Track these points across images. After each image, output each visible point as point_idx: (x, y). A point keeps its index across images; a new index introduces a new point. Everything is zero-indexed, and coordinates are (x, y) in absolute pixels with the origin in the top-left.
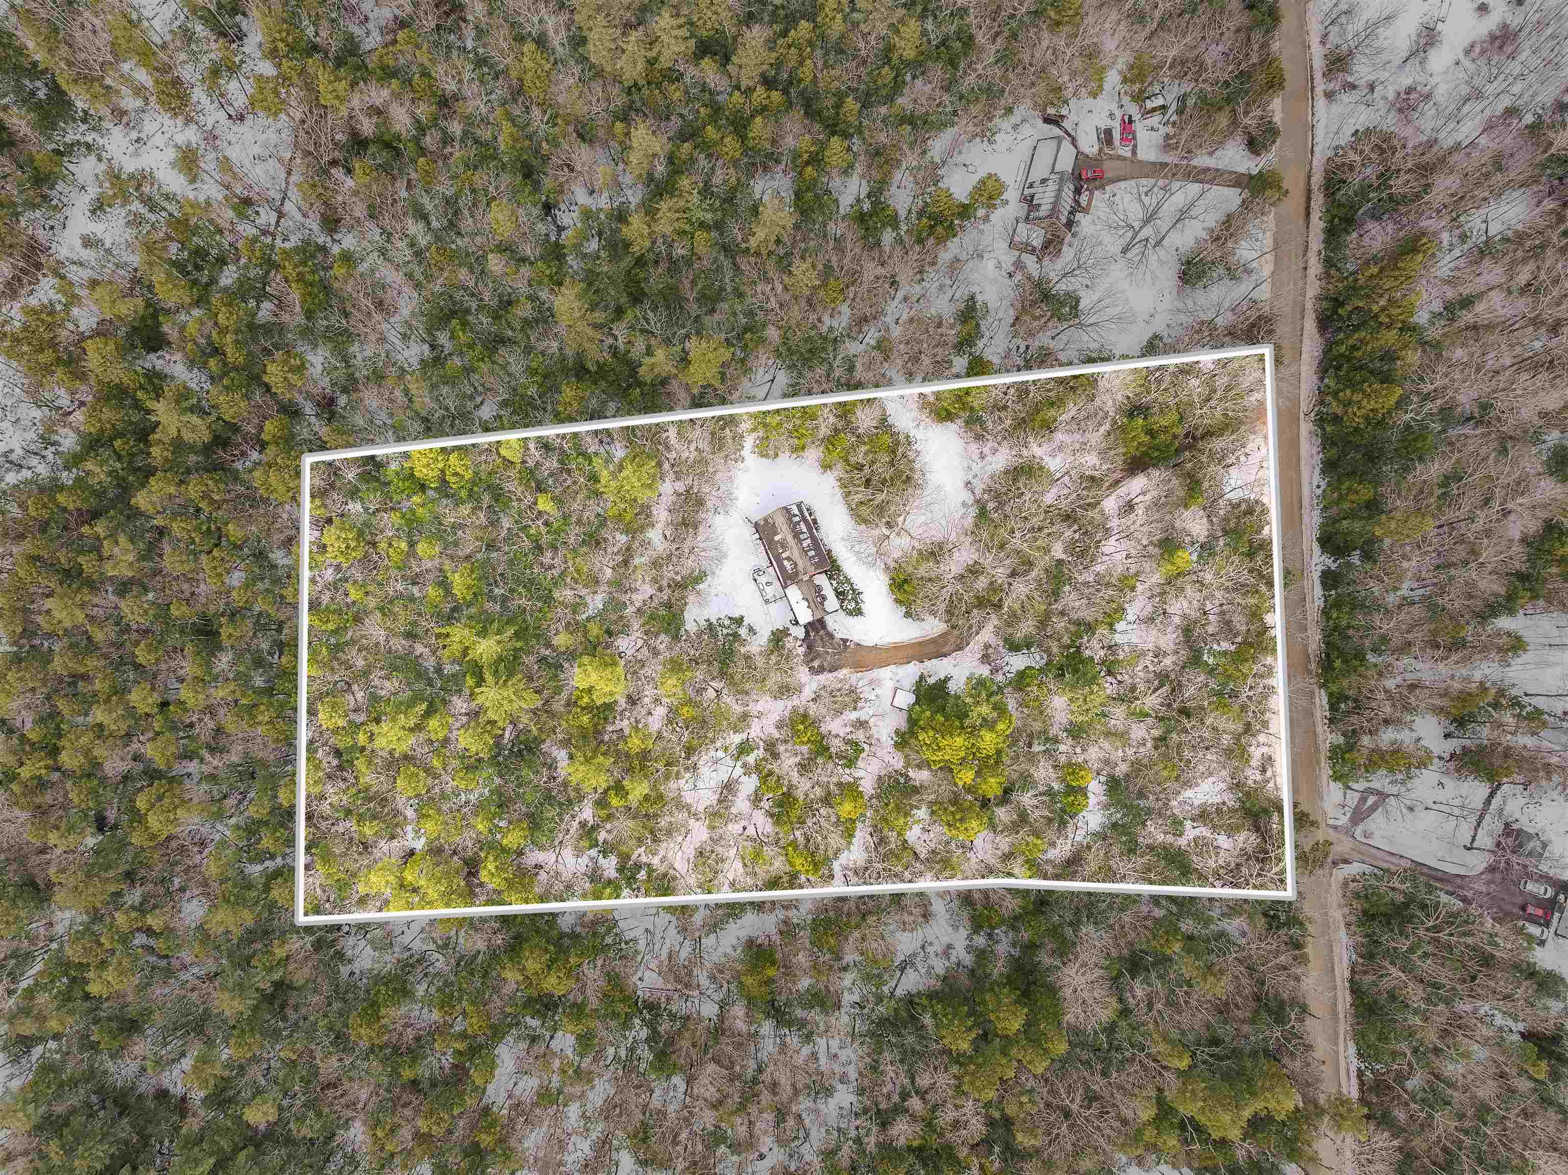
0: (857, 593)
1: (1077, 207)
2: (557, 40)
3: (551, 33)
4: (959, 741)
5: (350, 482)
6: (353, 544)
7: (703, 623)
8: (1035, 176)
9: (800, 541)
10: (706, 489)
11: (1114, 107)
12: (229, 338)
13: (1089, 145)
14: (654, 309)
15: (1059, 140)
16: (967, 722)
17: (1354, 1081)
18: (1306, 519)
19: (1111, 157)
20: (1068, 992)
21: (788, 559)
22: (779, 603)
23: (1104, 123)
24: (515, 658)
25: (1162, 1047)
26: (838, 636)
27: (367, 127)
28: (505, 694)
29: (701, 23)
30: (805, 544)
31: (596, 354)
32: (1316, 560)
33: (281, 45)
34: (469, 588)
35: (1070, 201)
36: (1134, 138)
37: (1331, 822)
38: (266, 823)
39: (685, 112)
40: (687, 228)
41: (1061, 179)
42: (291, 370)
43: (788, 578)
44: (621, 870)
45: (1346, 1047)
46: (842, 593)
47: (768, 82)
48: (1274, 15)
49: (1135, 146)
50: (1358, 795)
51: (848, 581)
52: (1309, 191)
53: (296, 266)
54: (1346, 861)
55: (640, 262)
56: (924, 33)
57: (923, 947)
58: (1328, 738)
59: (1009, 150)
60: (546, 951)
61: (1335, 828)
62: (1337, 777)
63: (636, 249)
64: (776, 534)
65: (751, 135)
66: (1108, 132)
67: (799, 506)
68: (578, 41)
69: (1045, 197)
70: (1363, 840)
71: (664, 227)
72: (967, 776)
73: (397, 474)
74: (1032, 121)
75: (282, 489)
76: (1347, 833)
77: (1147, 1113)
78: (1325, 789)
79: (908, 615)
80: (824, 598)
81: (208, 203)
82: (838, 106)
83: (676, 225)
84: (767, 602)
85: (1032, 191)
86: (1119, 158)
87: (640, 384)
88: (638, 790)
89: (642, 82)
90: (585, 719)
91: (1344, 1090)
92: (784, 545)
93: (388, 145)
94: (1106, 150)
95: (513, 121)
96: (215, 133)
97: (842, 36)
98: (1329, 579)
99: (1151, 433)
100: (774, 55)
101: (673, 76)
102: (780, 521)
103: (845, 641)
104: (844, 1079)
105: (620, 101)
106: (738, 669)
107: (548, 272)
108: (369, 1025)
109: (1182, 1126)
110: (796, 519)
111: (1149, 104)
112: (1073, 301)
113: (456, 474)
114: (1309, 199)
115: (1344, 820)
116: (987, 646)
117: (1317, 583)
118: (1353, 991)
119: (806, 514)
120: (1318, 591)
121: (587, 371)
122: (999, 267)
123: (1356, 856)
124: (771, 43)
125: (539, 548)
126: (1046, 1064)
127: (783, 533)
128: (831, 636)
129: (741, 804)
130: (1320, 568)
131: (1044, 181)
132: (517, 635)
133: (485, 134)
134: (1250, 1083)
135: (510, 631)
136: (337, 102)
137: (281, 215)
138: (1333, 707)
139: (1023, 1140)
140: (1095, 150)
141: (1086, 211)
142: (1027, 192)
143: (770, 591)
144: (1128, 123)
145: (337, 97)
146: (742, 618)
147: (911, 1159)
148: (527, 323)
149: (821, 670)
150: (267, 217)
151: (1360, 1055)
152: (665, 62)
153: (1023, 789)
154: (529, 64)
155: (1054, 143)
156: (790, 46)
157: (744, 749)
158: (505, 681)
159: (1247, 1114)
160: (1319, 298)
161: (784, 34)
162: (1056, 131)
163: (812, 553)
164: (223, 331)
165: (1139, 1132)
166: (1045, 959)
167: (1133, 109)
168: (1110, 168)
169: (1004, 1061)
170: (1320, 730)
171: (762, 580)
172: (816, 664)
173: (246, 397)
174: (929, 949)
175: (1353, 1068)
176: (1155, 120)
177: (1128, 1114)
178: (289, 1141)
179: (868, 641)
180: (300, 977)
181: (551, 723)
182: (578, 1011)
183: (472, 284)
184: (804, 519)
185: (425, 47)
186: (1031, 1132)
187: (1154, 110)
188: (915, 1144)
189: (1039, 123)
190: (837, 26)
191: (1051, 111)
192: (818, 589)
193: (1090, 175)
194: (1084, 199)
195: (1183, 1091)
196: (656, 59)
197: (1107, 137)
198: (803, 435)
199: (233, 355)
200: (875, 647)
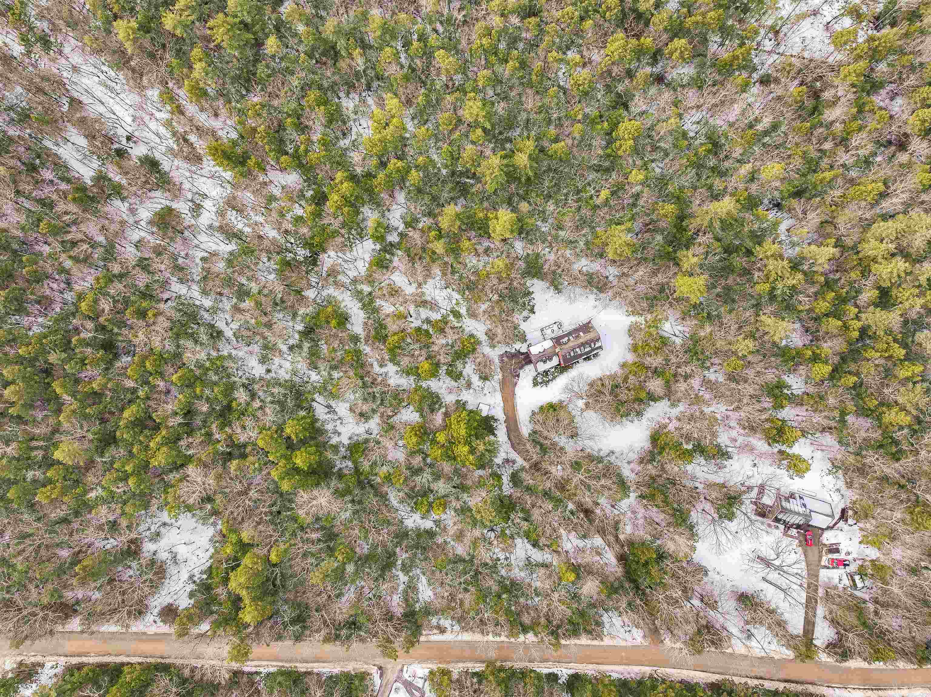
0: (546, 383)
1: (788, 526)
2: (887, 205)
3: (890, 201)
4: (463, 432)
5: (616, 87)
6: (581, 88)
7: (531, 290)
8: (807, 500)
9: (579, 347)
10: (610, 293)
11: (854, 555)
12: (699, 18)
13: (829, 538)
14: (720, 260)
15: (832, 516)
16: (473, 438)
17: (254, 670)
18: (591, 666)
19: (820, 552)
20: (315, 492)
21: (569, 340)
22: (542, 337)
23: (843, 548)
24: (515, 178)
25: (282, 547)
26: (521, 372)
27: (827, 95)
28: (496, 170)
29: (901, 290)
30: (578, 350)
31: (693, 224)
32: (564, 671)
33: (877, 43)
34: (556, 152)
35: (792, 522)
36: (833, 568)
37: (405, 669)
38: (426, 46)
39: (842, 281)
40: (771, 279)
41: (806, 515)
42: (682, 52)
43: (557, 341)
44: (391, 244)
45: (275, 666)
46: (547, 374)
47: (863, 331)
48: (922, 660)
49: (828, 568)
50: (421, 686)
51: (554, 378)
52: (802, 683)
53: (743, 55)
54: (381, 676)
55: (749, 253)
56: (901, 428)
57: (340, 418)
58: (456, 669)
59: (824, 486)
60: (351, 196)
61: (402, 670)
62: (431, 673)
63: (758, 248)
64: (584, 333)
65: (830, 319)
66: (837, 551)
67: (600, 347)
68: (886, 217)
69: (794, 505)
70: (394, 687)
71: (772, 264)
72: (441, 438)
73: (620, 115)
74: (843, 501)
75: (612, 49)
76: (398, 677)
77: (245, 536)
78: (424, 665)
79: (534, 413)
80: (545, 362)
81: (777, 9)
82: (850, 373)
83: (773, 272)
84: (542, 330)
85: (798, 498)
86: (821, 557)
87: (675, 251)
88: (439, 247)
89: (861, 255)
90: (481, 215)
91: (249, 663)
92: (577, 337)
93: (815, 109)
94: (825, 549)
95: (833, 179)
96: (818, 15)
97: (896, 377)
98: (553, 678)
99: (646, 564)
100: (882, 333)
101: (866, 272)
102: (590, 336)
103: (518, 376)
104: (268, 371)
105: (849, 242)
106: (507, 305)
107: (742, 198)
108: (316, 100)
109: (236, 559)
110: (593, 345)
111: (857, 578)
112: (730, 517)
113: (621, 146)
114: (797, 682)
115: (406, 676)
116: (514, 462)
117: (551, 671)
118: (306, 673)
119: (595, 352)
120: (545, 671)
121: (682, 221)
122: (749, 477)
123: (384, 683)
124: (889, 332)
125: (578, 192)
126: (276, 478)
127: (584, 337)
128: (521, 368)
129: (425, 313)
130: (559, 673)
131: (804, 505)
132: (529, 179)
133: (825, 163)
134: (260, 599)
135: (531, 174)
136: (842, 76)
137: (770, 53)
138: (475, 674)
139: (234, 465)
140: (825, 542)
141: (785, 534)
142: (797, 496)
143: (548, 332)
144: (843, 563)
145: (846, 76)
146: (534, 313)
147: (225, 403)
148: (710, 187)
149: (502, 361)
150: (768, 45)
151: (268, 675)
152: (874, 267)
153: (433, 474)
154: (870, 188)
155: (830, 513)
156: (888, 344)
157: (457, 315)
158: (502, 170)
159: (244, 593)
160: (733, 683)
161: (895, 340)
162: (837, 516)
163: (572, 354)
164: (704, 15)
165: (235, 531)
166: (334, 483)
167: (853, 568)
168: (813, 551)
169: (278, 455)
170: (461, 665)
171: (555, 327)
172: (505, 359)
173: (665, 29)
174: (339, 422)
175: (261, 670)
176: (846, 582)
177: (245, 525)
178: (256, 61)
179: (518, 390)
180: (343, 64)
181: (476, 200)
182: (318, 215)
183: (734, 155)
184: (593, 350)
185: (879, 126)
186: (239, 468)
187: (854, 581)
188: (234, 404)
189: (843, 506)
190: (903, 373)
191: (850, 513)
192: (550, 359)
193: (808, 537)
194: (793, 532)
195: (258, 557)
196: (876, 262)
197: (834, 549)
198: (644, 349)
199: (689, 21)
200: (514, 394)
